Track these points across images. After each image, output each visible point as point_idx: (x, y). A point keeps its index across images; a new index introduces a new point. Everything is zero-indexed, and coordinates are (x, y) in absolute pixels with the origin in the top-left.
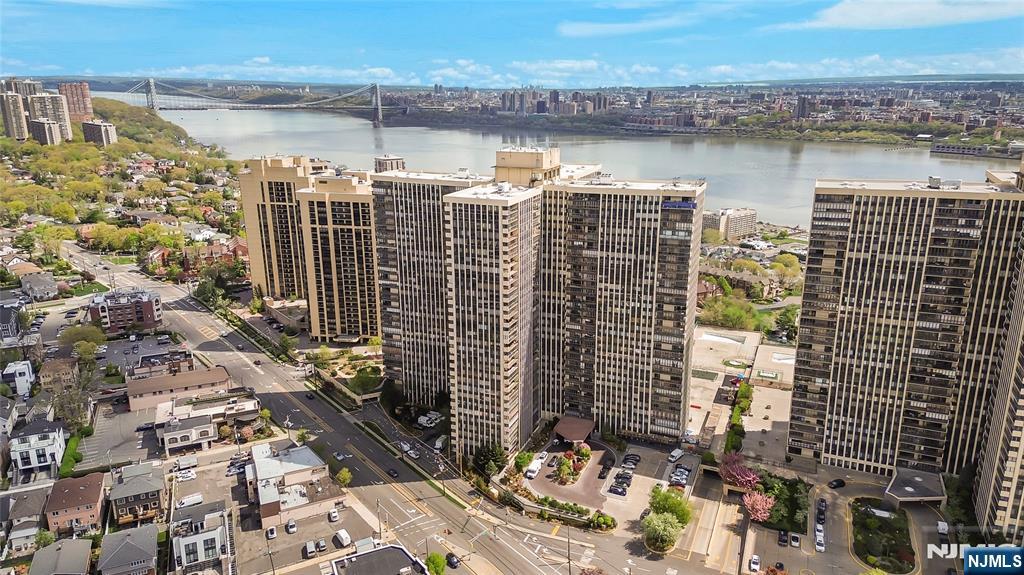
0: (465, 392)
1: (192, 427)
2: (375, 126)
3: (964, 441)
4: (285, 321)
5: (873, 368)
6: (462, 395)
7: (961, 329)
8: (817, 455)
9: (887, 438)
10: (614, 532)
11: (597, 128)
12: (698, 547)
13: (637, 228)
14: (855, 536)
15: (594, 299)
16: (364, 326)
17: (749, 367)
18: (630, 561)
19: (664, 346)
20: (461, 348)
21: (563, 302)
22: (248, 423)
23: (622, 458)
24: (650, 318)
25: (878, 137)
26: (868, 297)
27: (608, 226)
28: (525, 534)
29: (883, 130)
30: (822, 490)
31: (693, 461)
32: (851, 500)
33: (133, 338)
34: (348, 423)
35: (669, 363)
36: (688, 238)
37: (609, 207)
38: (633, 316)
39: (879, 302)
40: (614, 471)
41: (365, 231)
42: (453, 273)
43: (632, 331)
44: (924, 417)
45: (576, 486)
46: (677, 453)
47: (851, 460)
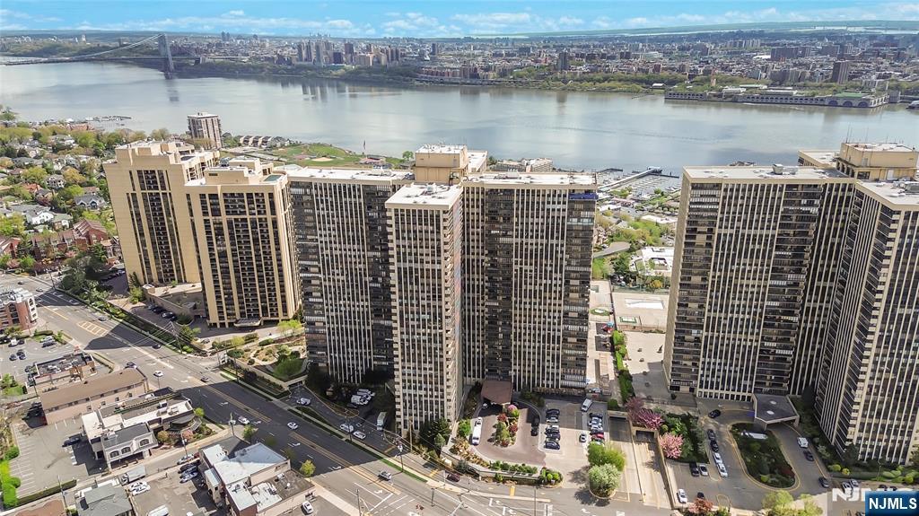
0: (409, 375)
1: (131, 438)
2: (167, 78)
3: (804, 369)
4: (174, 308)
5: (737, 319)
6: (406, 378)
7: (802, 284)
8: (692, 390)
9: (747, 372)
10: (561, 484)
11: (394, 79)
12: (632, 488)
13: (548, 217)
14: (745, 459)
15: (509, 279)
16: (264, 309)
17: (611, 313)
18: (584, 510)
19: (570, 315)
20: (405, 337)
21: (481, 283)
22: (185, 425)
23: (544, 413)
24: (560, 292)
25: (625, 87)
26: (733, 264)
27: (522, 217)
28: (488, 498)
29: (627, 80)
30: (706, 420)
31: (601, 409)
32: (729, 426)
33: (14, 342)
34: (280, 410)
35: (576, 328)
36: (591, 224)
37: (523, 200)
38: (545, 291)
39: (742, 267)
40: (543, 428)
41: (260, 220)
42: (396, 272)
43: (545, 304)
44: (774, 353)
45: (516, 445)
46: (587, 403)
47: (719, 392)
